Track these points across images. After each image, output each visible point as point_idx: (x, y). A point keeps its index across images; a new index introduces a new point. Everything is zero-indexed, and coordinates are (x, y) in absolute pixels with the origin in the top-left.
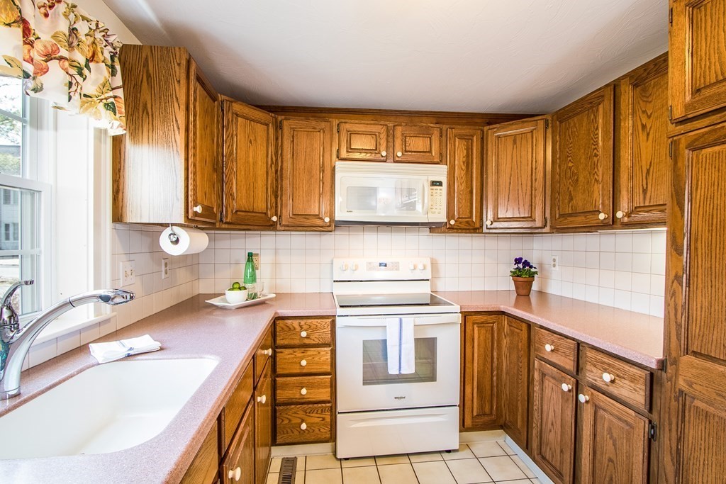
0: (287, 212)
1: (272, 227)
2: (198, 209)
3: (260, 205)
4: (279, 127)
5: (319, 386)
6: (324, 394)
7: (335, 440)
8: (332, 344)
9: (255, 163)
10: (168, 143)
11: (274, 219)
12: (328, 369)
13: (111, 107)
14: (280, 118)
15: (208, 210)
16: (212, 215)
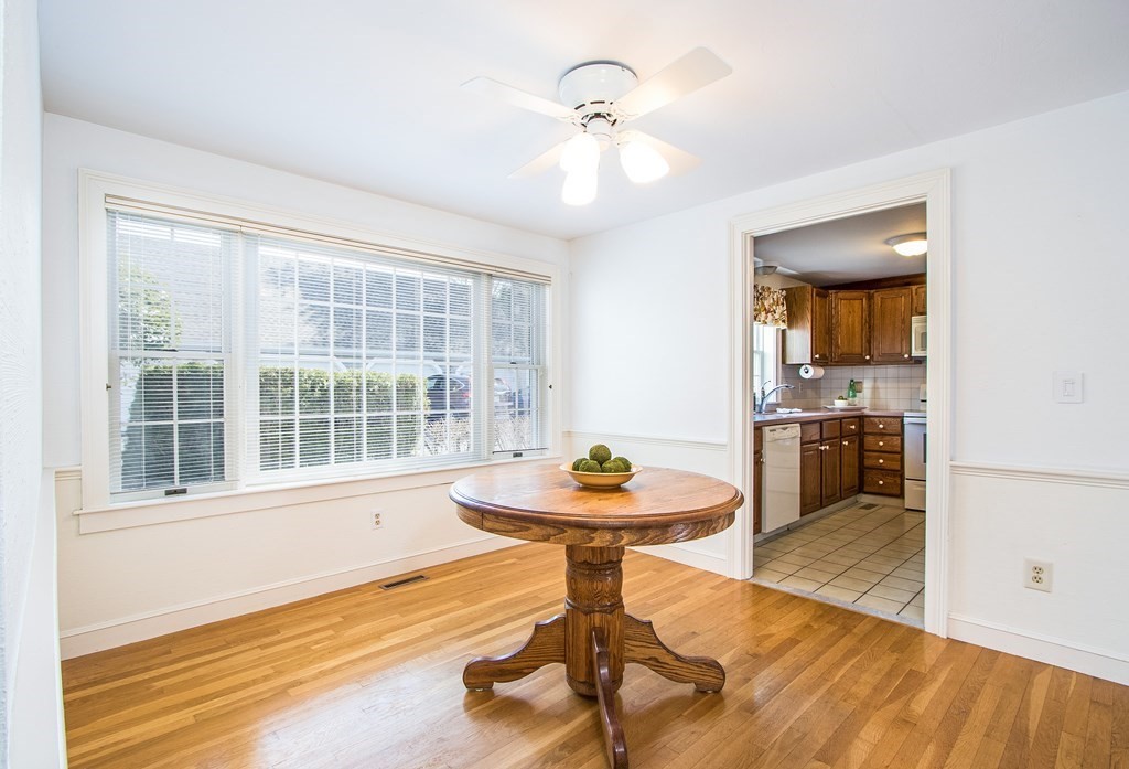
0: (875, 353)
1: (867, 363)
2: (817, 356)
3: (857, 350)
4: (870, 298)
5: (893, 460)
6: (897, 466)
7: (903, 498)
8: (901, 434)
9: (853, 325)
10: (804, 328)
11: (868, 357)
12: (899, 450)
13: (784, 321)
14: (872, 291)
15: (823, 356)
16: (827, 358)
